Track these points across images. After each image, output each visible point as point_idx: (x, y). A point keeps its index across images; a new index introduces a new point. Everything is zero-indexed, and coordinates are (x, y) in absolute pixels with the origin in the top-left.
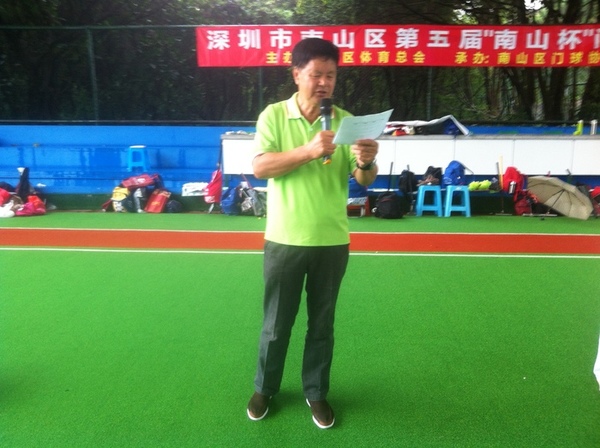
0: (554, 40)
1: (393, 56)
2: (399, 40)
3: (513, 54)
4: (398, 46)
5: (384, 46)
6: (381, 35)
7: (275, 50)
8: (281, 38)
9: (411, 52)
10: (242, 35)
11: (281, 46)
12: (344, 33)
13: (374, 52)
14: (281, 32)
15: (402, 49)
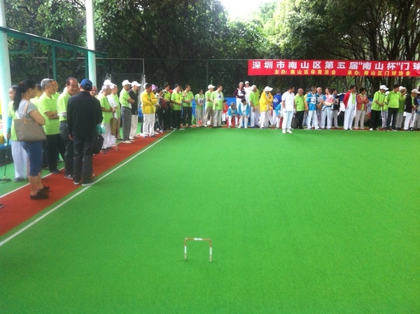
0: (385, 66)
1: (323, 72)
2: (326, 66)
3: (370, 71)
5: (320, 68)
6: (319, 64)
7: (278, 69)
8: (281, 65)
9: (330, 70)
10: (266, 63)
11: (281, 67)
12: (305, 63)
13: (316, 70)
14: (281, 62)
15: (327, 69)
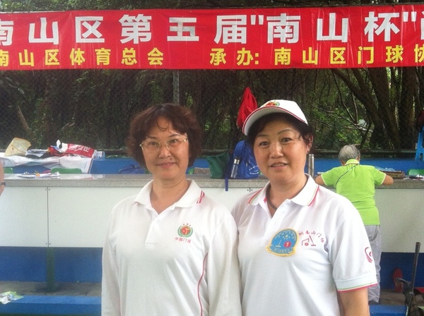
1: (116, 55)
2: (124, 32)
3: (296, 50)
4: (123, 41)
5: (103, 41)
6: (97, 25)
9: (143, 49)
12: (43, 22)
13: (89, 50)
15: (130, 45)
